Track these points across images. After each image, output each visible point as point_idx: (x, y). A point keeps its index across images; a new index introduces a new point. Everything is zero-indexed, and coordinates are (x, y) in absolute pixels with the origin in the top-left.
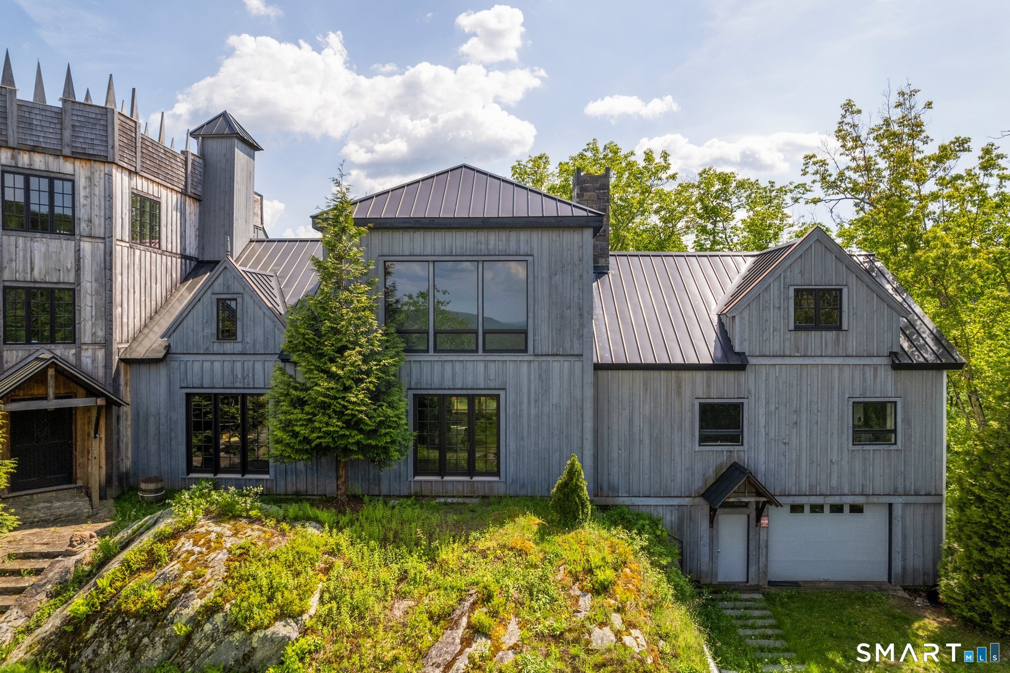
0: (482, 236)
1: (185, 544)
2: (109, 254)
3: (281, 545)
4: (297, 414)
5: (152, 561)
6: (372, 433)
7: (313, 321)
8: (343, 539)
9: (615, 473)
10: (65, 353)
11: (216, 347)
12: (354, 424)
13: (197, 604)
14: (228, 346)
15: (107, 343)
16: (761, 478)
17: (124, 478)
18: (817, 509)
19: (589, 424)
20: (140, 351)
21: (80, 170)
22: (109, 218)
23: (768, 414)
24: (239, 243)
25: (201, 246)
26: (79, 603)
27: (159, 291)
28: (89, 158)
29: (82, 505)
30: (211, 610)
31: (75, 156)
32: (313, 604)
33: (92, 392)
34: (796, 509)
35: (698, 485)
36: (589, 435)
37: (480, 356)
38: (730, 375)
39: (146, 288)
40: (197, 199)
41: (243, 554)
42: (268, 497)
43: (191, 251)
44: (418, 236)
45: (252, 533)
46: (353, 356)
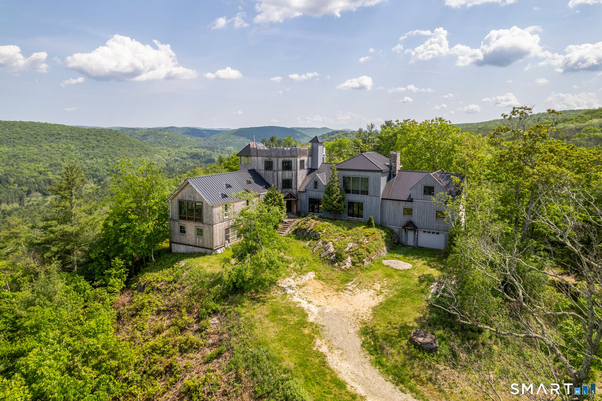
0: (361, 172)
1: (309, 222)
2: (297, 173)
3: (321, 224)
4: (325, 204)
5: (305, 223)
6: (337, 208)
7: (329, 188)
8: (330, 224)
9: (386, 220)
10: (290, 190)
11: (314, 190)
12: (334, 206)
13: (310, 229)
14: (316, 190)
15: (296, 189)
16: (416, 225)
17: (298, 212)
18: (429, 232)
19: (380, 210)
20: (302, 190)
21: (293, 159)
22: (297, 167)
23: (418, 211)
24: (319, 165)
25: (312, 165)
26: (296, 227)
27: (304, 177)
28: (294, 157)
29: (293, 216)
30: (312, 230)
31: (292, 157)
32: (324, 231)
33: (294, 197)
34: (425, 232)
35: (403, 224)
36: (380, 212)
37: (360, 195)
38: (410, 203)
39: (302, 177)
40: (311, 156)
41: (316, 224)
42: (320, 217)
43: (310, 167)
44: (349, 172)
45: (318, 222)
46: (335, 196)
